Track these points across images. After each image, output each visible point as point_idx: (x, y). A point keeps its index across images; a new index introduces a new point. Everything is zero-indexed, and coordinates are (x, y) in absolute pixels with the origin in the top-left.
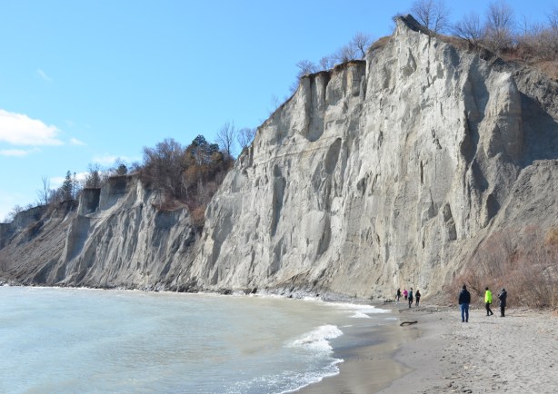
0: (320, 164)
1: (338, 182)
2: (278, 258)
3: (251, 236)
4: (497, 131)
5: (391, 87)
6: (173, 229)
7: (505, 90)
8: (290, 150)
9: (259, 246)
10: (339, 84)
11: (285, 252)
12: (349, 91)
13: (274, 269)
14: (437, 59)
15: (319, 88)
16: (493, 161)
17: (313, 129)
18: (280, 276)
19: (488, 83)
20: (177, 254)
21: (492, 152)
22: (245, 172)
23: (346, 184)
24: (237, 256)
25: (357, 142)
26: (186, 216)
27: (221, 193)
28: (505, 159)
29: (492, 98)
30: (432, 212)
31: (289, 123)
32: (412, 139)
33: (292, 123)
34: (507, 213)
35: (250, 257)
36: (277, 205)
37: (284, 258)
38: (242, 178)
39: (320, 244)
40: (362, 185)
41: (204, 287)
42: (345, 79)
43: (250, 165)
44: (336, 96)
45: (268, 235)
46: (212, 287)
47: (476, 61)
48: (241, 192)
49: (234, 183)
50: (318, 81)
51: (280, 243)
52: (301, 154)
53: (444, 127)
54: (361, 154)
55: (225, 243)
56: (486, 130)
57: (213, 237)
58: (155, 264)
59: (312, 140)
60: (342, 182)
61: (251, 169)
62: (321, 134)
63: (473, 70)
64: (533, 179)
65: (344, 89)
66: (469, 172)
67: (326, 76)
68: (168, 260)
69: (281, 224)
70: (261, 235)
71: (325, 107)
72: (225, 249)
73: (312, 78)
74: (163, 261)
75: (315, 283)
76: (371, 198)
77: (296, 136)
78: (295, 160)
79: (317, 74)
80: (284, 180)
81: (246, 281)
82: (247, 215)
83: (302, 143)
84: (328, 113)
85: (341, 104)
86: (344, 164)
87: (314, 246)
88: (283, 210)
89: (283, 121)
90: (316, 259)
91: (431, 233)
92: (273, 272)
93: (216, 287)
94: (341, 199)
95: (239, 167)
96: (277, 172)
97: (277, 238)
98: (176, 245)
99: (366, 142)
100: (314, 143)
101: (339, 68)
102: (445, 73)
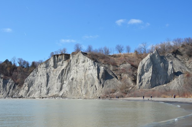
0: (60, 74)
1: (66, 78)
2: (48, 91)
3: (39, 87)
4: (102, 75)
5: (78, 63)
6: (8, 84)
7: (103, 69)
8: (50, 70)
9: (42, 89)
10: (61, 58)
11: (50, 90)
12: (63, 60)
13: (48, 93)
14: (92, 63)
15: (56, 58)
16: (102, 79)
17: (55, 66)
18: (49, 95)
19: (100, 68)
20: (11, 90)
21: (102, 78)
22: (36, 73)
23: (68, 78)
24: (35, 91)
25: (70, 71)
26: (11, 80)
27: (29, 77)
28: (103, 79)
29: (101, 70)
30: (92, 86)
31: (49, 64)
32: (86, 74)
33: (50, 64)
34: (105, 87)
35: (40, 91)
36: (48, 81)
37: (50, 91)
38: (35, 74)
39: (60, 89)
40: (72, 79)
41: (25, 97)
42: (62, 57)
43: (37, 71)
44: (60, 60)
45: (46, 87)
46: (28, 97)
47: (98, 64)
48: (35, 77)
49: (33, 75)
50: (56, 56)
51: (49, 88)
52: (53, 71)
53: (93, 73)
54: (71, 74)
55: (31, 88)
56: (101, 75)
57: (28, 86)
58: (4, 92)
59: (55, 68)
60: (67, 78)
61: (38, 72)
62: (57, 67)
63: (98, 66)
64: (107, 82)
65: (62, 59)
66: (99, 81)
67: (58, 56)
68: (8, 91)
69: (49, 85)
70: (43, 86)
71: (58, 62)
72: (31, 89)
73: (55, 56)
74: (7, 91)
75: (62, 96)
76: (75, 82)
77: (51, 67)
78: (51, 72)
79: (56, 55)
80: (49, 76)
81: (39, 96)
82: (38, 82)
83: (53, 69)
84: (58, 63)
85: (61, 62)
86: (67, 75)
87: (59, 89)
88: (49, 82)
89: (47, 63)
90: (60, 92)
91: (93, 89)
92: (47, 94)
93: (29, 97)
94: (66, 81)
95: (34, 72)
96: (47, 74)
97: (48, 88)
98: (10, 88)
99: (72, 72)
100: (56, 69)
101: (61, 55)
102: (93, 66)
